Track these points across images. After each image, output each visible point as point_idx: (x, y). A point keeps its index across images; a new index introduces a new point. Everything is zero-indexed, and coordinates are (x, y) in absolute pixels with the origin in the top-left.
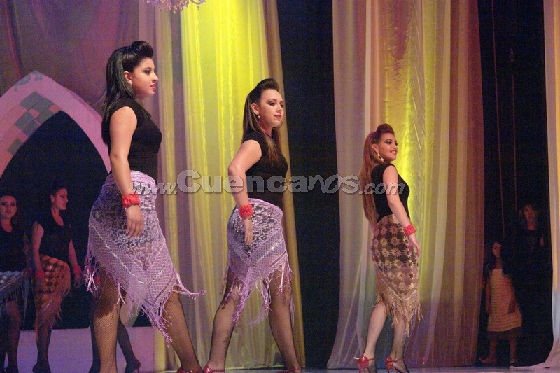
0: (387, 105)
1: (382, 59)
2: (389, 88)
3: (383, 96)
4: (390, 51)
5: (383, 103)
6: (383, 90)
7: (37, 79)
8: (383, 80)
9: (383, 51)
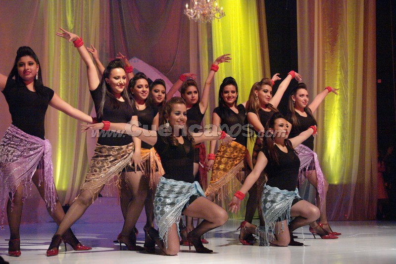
0: (326, 72)
1: (323, 46)
2: (327, 62)
3: (324, 67)
4: (328, 42)
5: (324, 71)
6: (324, 63)
7: (135, 62)
8: (324, 58)
9: (324, 42)
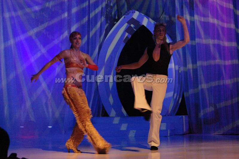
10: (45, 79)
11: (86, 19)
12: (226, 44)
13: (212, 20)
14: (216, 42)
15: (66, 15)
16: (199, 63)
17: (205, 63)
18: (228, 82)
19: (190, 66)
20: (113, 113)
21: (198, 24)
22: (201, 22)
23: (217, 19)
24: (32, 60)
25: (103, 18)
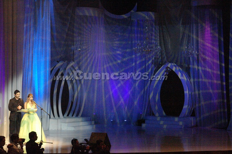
10: (122, 97)
11: (144, 67)
12: (215, 81)
13: (208, 69)
14: (210, 81)
15: (134, 64)
16: (201, 91)
17: (204, 91)
18: (216, 101)
19: (197, 92)
20: (157, 115)
21: (201, 71)
22: (202, 70)
23: (211, 69)
24: (117, 88)
25: (153, 65)
